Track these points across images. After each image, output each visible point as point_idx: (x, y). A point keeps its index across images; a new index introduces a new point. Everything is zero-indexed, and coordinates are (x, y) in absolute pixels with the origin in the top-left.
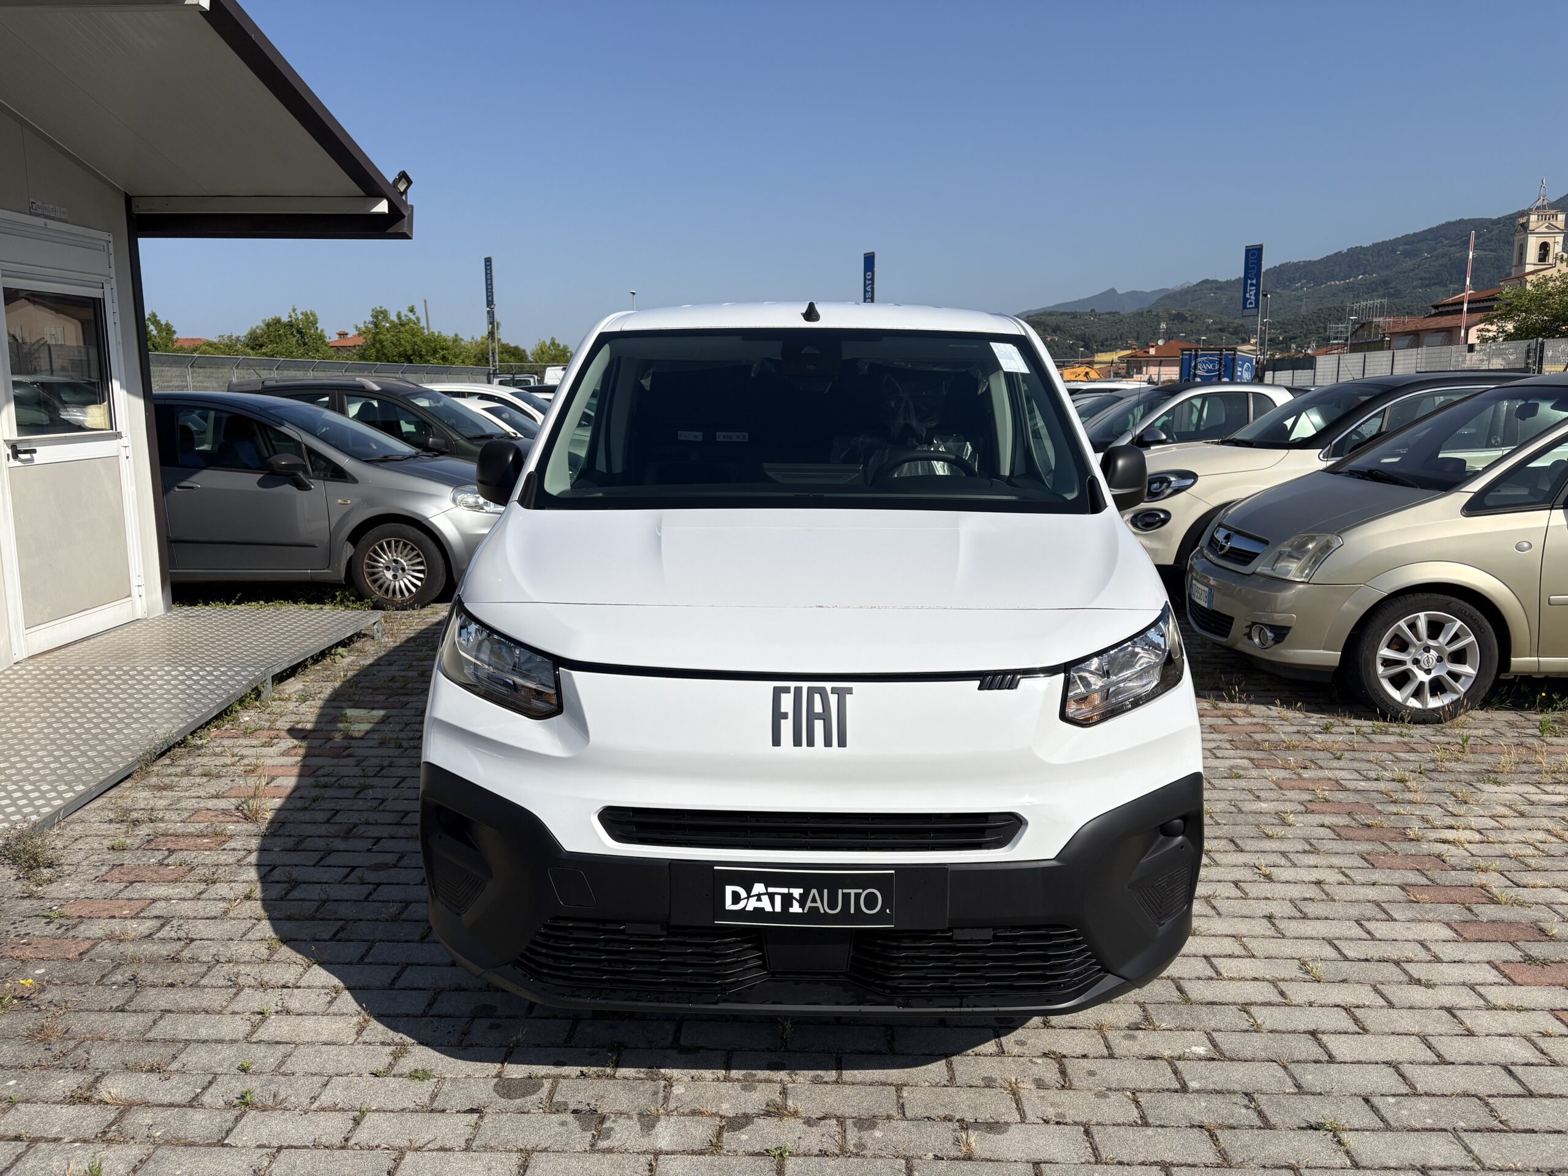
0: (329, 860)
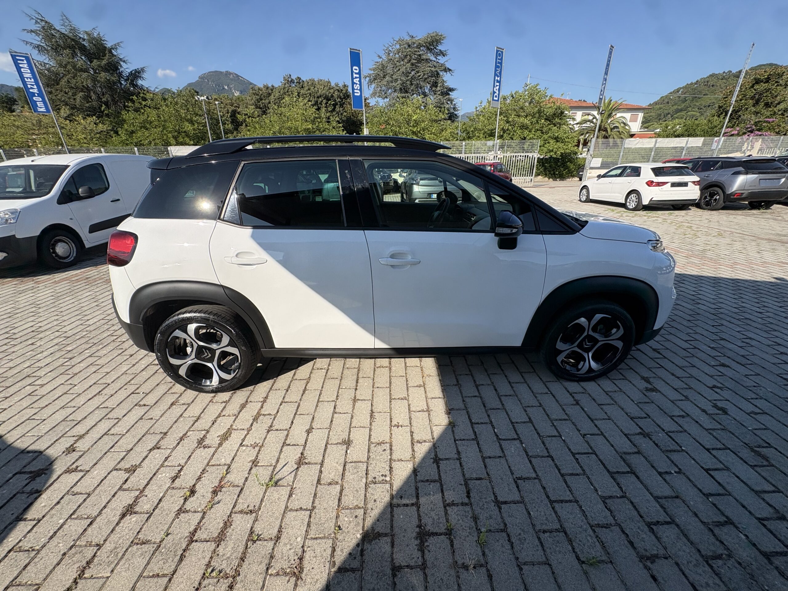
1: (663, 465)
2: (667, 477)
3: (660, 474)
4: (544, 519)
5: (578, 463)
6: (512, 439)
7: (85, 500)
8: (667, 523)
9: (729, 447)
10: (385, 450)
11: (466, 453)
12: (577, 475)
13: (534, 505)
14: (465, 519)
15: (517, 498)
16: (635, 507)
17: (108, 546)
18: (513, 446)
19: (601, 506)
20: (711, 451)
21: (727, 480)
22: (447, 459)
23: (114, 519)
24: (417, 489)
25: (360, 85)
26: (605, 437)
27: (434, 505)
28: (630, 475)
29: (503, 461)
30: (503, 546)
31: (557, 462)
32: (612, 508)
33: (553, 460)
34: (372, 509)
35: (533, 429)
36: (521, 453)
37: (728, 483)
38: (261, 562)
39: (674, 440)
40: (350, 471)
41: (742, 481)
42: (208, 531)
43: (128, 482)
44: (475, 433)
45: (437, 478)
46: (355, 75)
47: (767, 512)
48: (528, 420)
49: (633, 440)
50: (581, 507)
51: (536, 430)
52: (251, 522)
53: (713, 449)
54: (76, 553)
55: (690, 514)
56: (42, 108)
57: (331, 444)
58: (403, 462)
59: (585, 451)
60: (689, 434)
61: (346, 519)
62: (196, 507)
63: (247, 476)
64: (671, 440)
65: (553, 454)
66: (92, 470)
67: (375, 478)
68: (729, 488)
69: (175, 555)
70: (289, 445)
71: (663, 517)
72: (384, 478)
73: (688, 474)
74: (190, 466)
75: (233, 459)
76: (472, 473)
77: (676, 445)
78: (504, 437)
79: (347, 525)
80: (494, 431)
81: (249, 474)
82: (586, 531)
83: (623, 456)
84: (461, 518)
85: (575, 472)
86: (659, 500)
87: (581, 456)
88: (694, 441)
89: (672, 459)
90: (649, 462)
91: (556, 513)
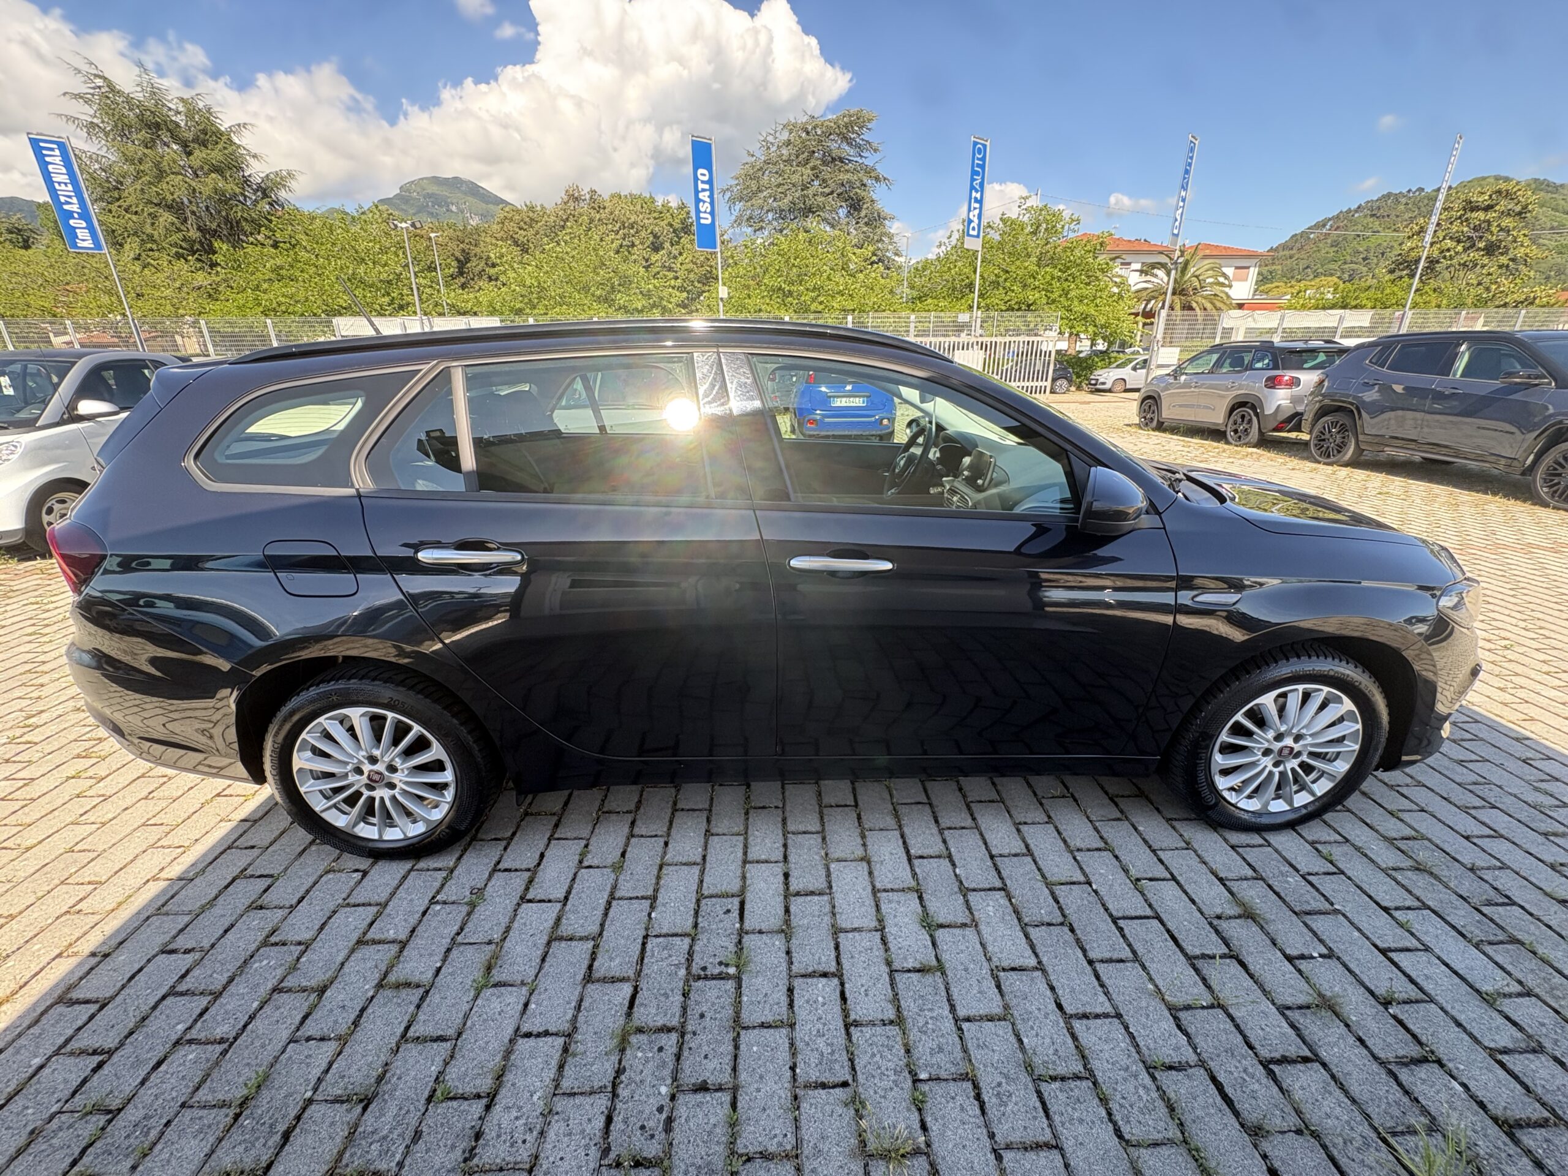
1: (1296, 940)
2: (1303, 965)
3: (1290, 959)
4: (1051, 1052)
5: (1123, 936)
6: (990, 890)
7: (92, 1017)
8: (1305, 1060)
9: (1430, 903)
10: (728, 911)
11: (895, 916)
12: (1121, 961)
13: (1031, 1023)
14: (887, 1053)
15: (996, 1008)
16: (1237, 1027)
17: (132, 1114)
18: (991, 903)
19: (1168, 1024)
20: (1392, 912)
21: (1425, 971)
22: (854, 930)
23: (149, 1056)
24: (790, 990)
25: (712, 203)
26: (1178, 883)
27: (825, 1024)
28: (1228, 961)
29: (970, 933)
30: (962, 1109)
31: (1080, 936)
32: (1191, 1030)
33: (1072, 930)
34: (694, 1033)
35: (1034, 867)
36: (1008, 918)
37: (1427, 977)
38: (453, 1147)
39: (1317, 890)
40: (653, 955)
41: (1456, 973)
42: (346, 1080)
43: (188, 979)
44: (914, 875)
45: (832, 967)
46: (701, 186)
47: (1505, 1036)
48: (1025, 851)
49: (1235, 890)
50: (1127, 1028)
51: (1039, 869)
52: (439, 1061)
53: (1397, 909)
54: (60, 1129)
55: (1351, 1040)
56: (84, 240)
57: (619, 899)
58: (764, 936)
59: (1138, 914)
60: (1349, 878)
61: (640, 1054)
62: (325, 1030)
63: (438, 965)
64: (1312, 890)
65: (1073, 918)
66: (114, 955)
67: (704, 969)
68: (1429, 987)
69: (271, 1133)
70: (530, 901)
71: (1295, 1048)
72: (723, 968)
73: (1346, 959)
74: (320, 944)
75: (413, 931)
76: (905, 958)
77: (1322, 899)
78: (973, 886)
79: (641, 1067)
80: (954, 872)
81: (444, 960)
82: (1136, 1076)
83: (1214, 922)
84: (879, 1052)
85: (1115, 956)
86: (1288, 1012)
87: (1129, 922)
88: (1359, 892)
89: (1315, 929)
90: (1267, 934)
91: (1074, 1037)
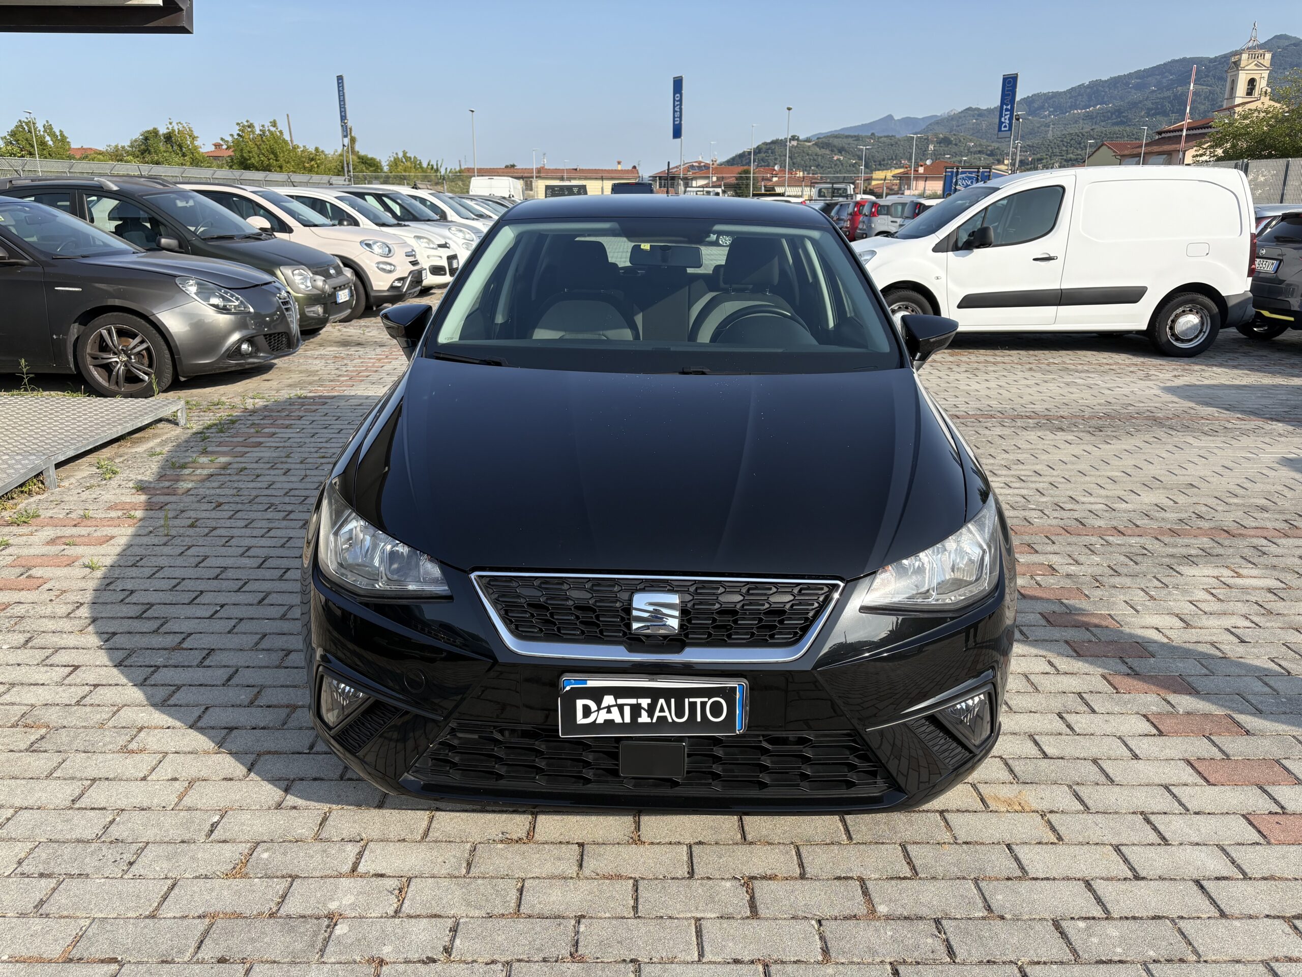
0: (56, 659)
